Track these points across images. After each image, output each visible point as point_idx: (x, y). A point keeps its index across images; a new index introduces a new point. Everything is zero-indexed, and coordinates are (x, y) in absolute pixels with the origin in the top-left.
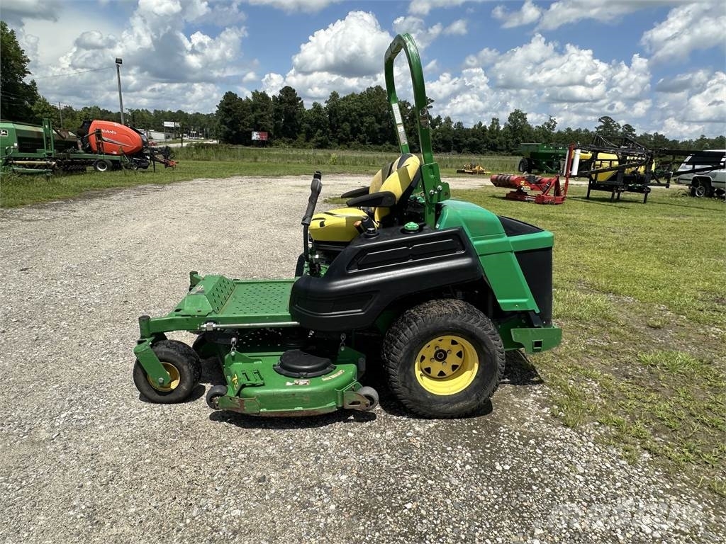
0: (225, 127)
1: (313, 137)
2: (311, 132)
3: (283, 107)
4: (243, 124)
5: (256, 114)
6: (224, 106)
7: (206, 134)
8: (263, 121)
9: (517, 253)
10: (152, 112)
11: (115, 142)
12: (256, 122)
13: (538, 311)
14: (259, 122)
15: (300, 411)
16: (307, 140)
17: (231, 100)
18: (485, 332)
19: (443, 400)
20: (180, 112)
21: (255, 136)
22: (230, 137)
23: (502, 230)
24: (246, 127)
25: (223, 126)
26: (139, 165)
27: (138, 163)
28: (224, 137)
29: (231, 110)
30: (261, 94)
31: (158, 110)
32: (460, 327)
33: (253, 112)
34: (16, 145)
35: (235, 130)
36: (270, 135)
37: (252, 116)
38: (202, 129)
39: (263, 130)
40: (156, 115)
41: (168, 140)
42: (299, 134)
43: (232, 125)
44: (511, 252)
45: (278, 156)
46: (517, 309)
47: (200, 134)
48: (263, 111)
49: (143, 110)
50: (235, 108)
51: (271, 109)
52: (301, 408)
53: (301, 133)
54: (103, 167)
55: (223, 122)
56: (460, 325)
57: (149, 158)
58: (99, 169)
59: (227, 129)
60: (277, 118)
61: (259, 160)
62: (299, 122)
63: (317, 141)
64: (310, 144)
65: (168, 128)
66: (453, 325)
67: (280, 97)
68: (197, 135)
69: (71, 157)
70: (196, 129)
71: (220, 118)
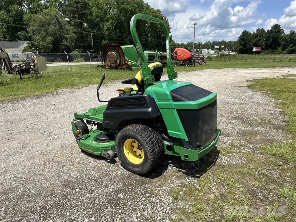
0: (241, 46)
1: (287, 48)
2: (286, 46)
3: (272, 35)
4: (249, 45)
5: (257, 39)
6: (242, 37)
7: (233, 50)
8: (259, 42)
9: (177, 110)
10: (212, 42)
11: (182, 56)
12: (256, 43)
13: (187, 140)
14: (257, 43)
15: (90, 152)
16: (283, 50)
17: (245, 34)
18: (142, 141)
19: (132, 165)
20: (223, 41)
21: (255, 49)
22: (242, 51)
23: (170, 98)
24: (251, 46)
25: (240, 46)
26: (189, 64)
27: (188, 63)
28: (239, 51)
29: (244, 38)
30: (261, 29)
31: (214, 41)
32: (133, 136)
33: (255, 38)
34: (148, 58)
35: (245, 47)
36: (262, 49)
37: (254, 41)
38: (231, 48)
39: (259, 46)
40: (213, 44)
41: (216, 53)
42: (279, 47)
43: (244, 45)
44: (174, 109)
45: (259, 58)
46: (175, 136)
47: (230, 50)
48: (260, 38)
49: (208, 42)
50: (247, 37)
51: (265, 36)
52: (91, 151)
53: (281, 46)
54: (176, 65)
55: (240, 44)
56: (133, 135)
57: (193, 61)
58: (175, 65)
59: (241, 47)
60: (267, 40)
61: (248, 61)
62: (280, 41)
63: (289, 50)
64: (284, 52)
65: (217, 48)
66: (131, 135)
67: (271, 30)
68: (228, 50)
69: (164, 62)
70: (228, 48)
71: (239, 42)
